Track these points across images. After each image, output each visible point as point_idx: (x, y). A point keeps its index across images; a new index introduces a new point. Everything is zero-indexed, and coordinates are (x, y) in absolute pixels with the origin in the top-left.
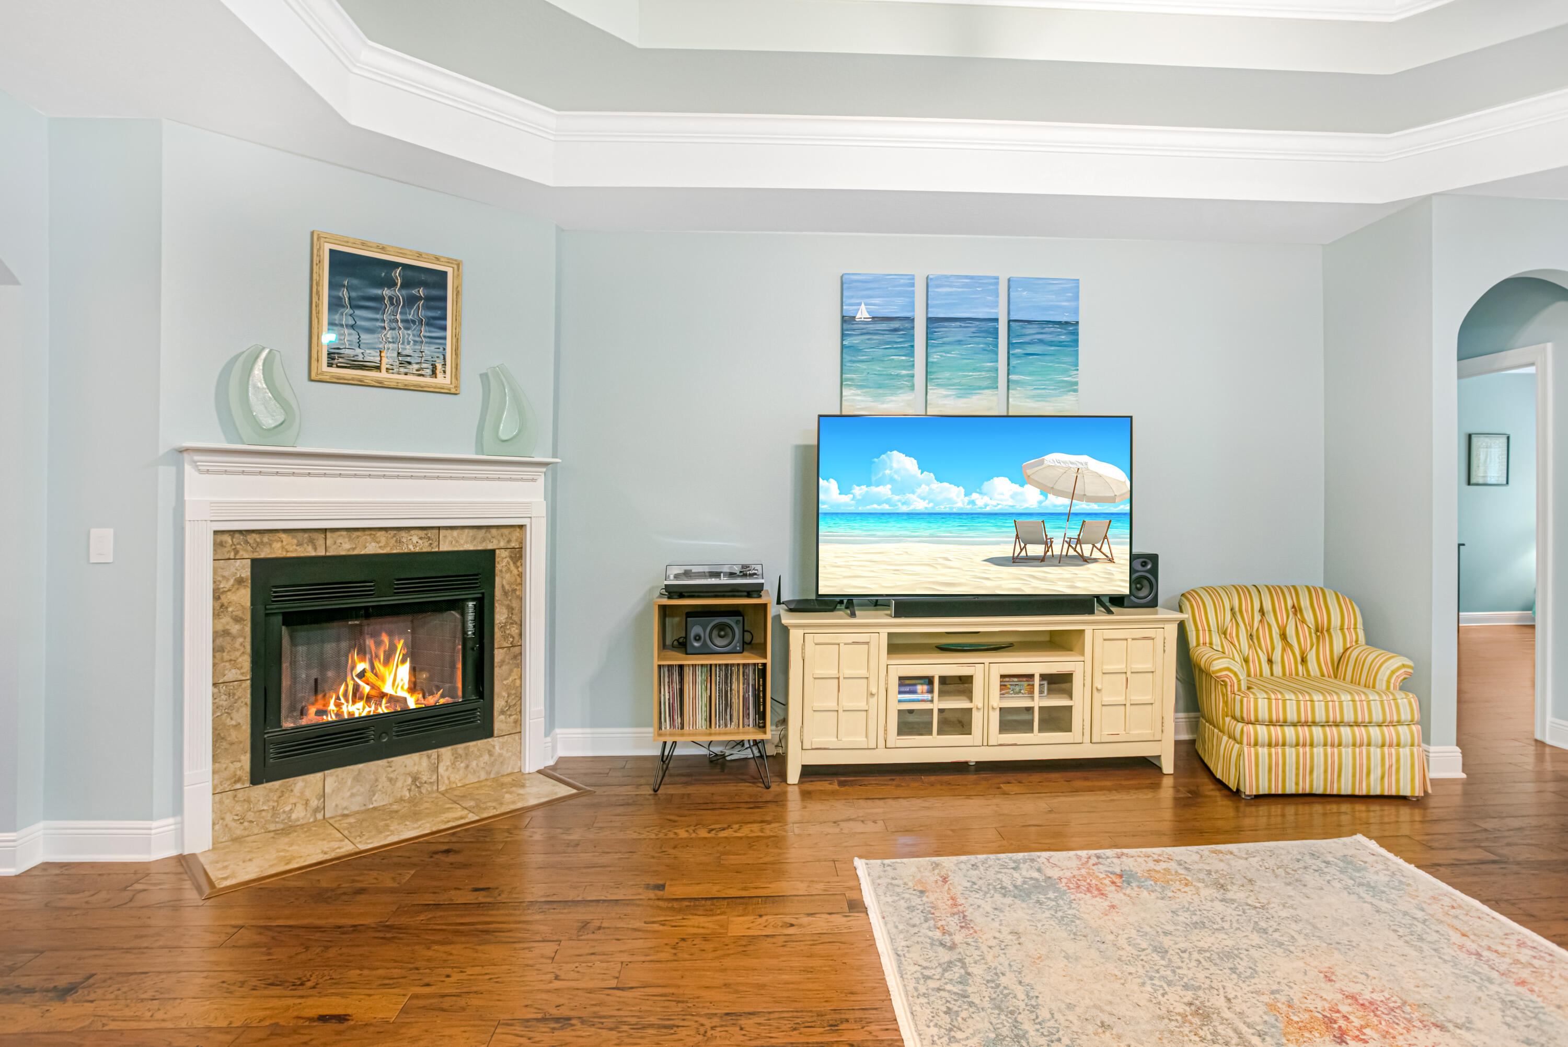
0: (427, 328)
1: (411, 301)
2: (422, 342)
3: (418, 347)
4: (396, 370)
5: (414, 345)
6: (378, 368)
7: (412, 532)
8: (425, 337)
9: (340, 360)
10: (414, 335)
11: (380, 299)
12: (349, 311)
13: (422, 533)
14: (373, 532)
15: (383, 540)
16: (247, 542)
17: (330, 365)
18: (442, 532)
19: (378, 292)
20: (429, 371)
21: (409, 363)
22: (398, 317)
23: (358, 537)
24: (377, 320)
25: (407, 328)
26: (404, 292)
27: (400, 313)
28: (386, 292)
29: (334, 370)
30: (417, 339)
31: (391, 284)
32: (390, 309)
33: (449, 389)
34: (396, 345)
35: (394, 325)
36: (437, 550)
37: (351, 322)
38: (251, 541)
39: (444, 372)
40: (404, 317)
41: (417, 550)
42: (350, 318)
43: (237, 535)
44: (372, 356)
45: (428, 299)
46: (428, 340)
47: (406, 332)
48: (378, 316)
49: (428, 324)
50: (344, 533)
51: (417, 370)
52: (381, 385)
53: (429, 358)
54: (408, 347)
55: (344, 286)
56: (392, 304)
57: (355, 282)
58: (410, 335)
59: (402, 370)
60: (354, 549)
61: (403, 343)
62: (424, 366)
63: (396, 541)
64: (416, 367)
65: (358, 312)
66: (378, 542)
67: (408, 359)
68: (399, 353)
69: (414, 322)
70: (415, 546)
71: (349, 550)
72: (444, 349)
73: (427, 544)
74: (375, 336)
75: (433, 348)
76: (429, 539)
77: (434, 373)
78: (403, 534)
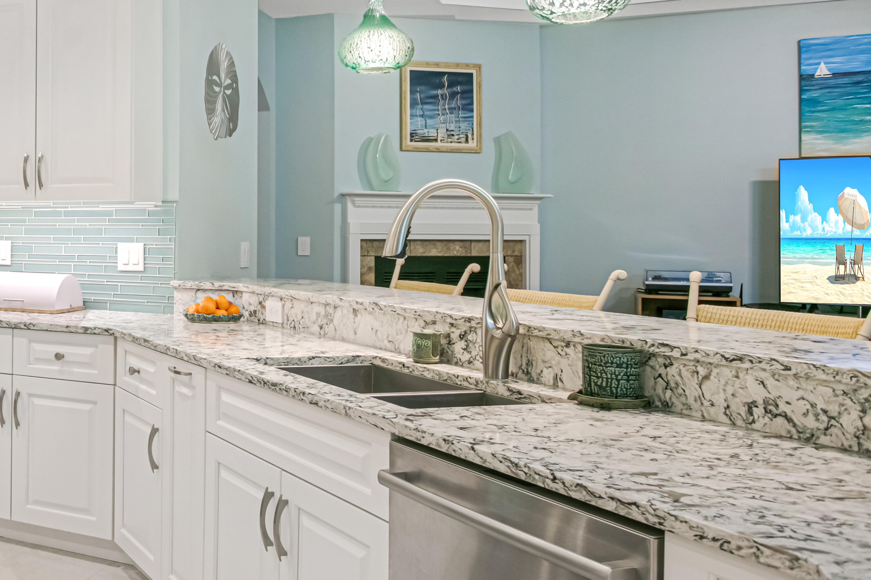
0: (463, 112)
1: (453, 95)
2: (460, 121)
3: (457, 125)
4: (446, 140)
5: (456, 123)
6: (436, 140)
7: (456, 243)
8: (461, 117)
9: (417, 137)
10: (455, 117)
11: (436, 97)
12: (420, 106)
13: (461, 244)
14: (434, 243)
15: (440, 247)
16: (373, 247)
17: (411, 141)
18: (473, 244)
19: (434, 92)
20: (463, 140)
21: (453, 135)
22: (446, 107)
23: (427, 245)
24: (435, 110)
25: (451, 113)
26: (449, 90)
27: (448, 104)
28: (440, 92)
29: (414, 143)
30: (457, 119)
31: (442, 86)
32: (441, 102)
33: (476, 150)
34: (445, 125)
35: (444, 112)
36: (469, 255)
37: (422, 113)
38: (375, 246)
39: (473, 139)
40: (450, 106)
41: (459, 255)
42: (421, 111)
43: (368, 242)
44: (432, 133)
46: (463, 119)
47: (451, 116)
48: (436, 108)
49: (463, 109)
50: (419, 243)
51: (458, 139)
52: (438, 150)
53: (464, 131)
54: (452, 125)
55: (417, 92)
56: (443, 99)
57: (423, 88)
58: (452, 117)
59: (450, 140)
60: (424, 252)
61: (449, 123)
62: (461, 136)
63: (447, 249)
64: (457, 137)
65: (426, 107)
66: (437, 249)
67: (452, 133)
68: (447, 130)
69: (455, 108)
70: (457, 252)
71: (422, 253)
73: (464, 251)
74: (435, 120)
75: (466, 124)
76: (465, 247)
77: (467, 141)
78: (451, 244)
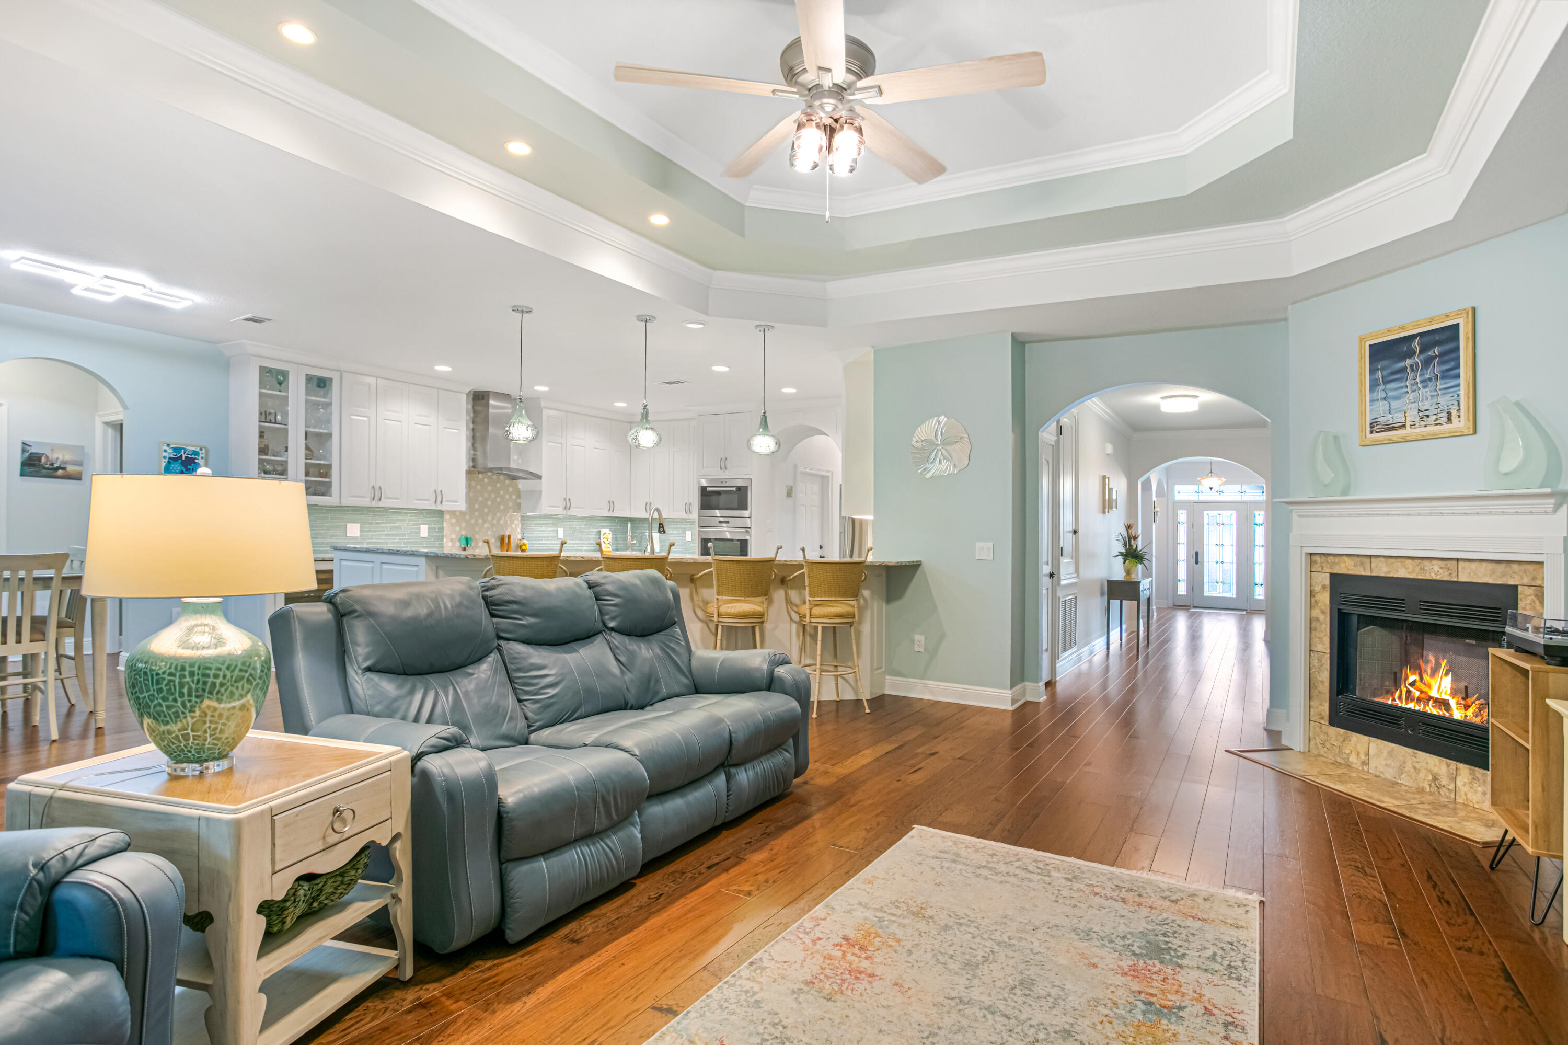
0: (1442, 381)
1: (1427, 363)
2: (1438, 395)
3: (1435, 400)
4: (1417, 425)
5: (1432, 399)
6: (1404, 426)
7: (1434, 562)
8: (1440, 390)
9: (1378, 427)
10: (1431, 391)
11: (1404, 370)
12: (1382, 387)
13: (1442, 563)
14: (1403, 560)
15: (1410, 566)
16: (1327, 562)
17: (1371, 432)
18: (1461, 564)
19: (1401, 365)
20: (1445, 419)
21: (1428, 416)
22: (1418, 380)
23: (1393, 563)
24: (1402, 388)
25: (1425, 387)
26: (1422, 357)
27: (1420, 375)
28: (1408, 362)
29: (1375, 435)
30: (1435, 393)
31: (1411, 354)
32: (1411, 375)
33: (1462, 432)
34: (1417, 404)
35: (1415, 387)
36: (1456, 579)
37: (1384, 395)
38: (1329, 561)
39: (1459, 416)
40: (1423, 378)
41: (1438, 578)
42: (1383, 392)
43: (1323, 557)
44: (1399, 418)
45: (1442, 355)
46: (1444, 391)
47: (1424, 390)
48: (1403, 384)
49: (1442, 378)
50: (1383, 559)
51: (1435, 421)
52: (1405, 440)
53: (1445, 408)
54: (1426, 402)
55: (1378, 369)
56: (1413, 370)
57: (1385, 363)
58: (1428, 392)
59: (1423, 423)
60: (1390, 572)
61: (1422, 401)
62: (1440, 415)
63: (1421, 569)
64: (1434, 418)
65: (1390, 386)
66: (1407, 569)
67: (1427, 413)
68: (1419, 410)
69: (1430, 379)
70: (1436, 575)
71: (1386, 573)
72: (1458, 395)
73: (1447, 573)
74: (1401, 401)
75: (1448, 397)
76: (1449, 569)
77: (1449, 419)
78: (1426, 563)
